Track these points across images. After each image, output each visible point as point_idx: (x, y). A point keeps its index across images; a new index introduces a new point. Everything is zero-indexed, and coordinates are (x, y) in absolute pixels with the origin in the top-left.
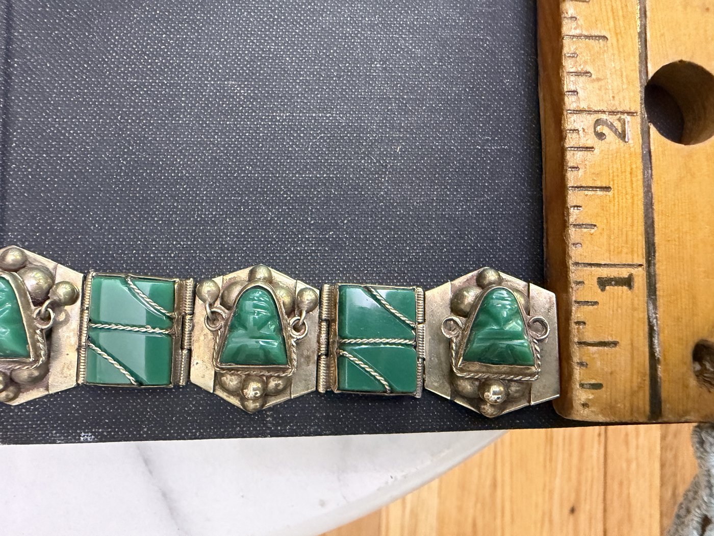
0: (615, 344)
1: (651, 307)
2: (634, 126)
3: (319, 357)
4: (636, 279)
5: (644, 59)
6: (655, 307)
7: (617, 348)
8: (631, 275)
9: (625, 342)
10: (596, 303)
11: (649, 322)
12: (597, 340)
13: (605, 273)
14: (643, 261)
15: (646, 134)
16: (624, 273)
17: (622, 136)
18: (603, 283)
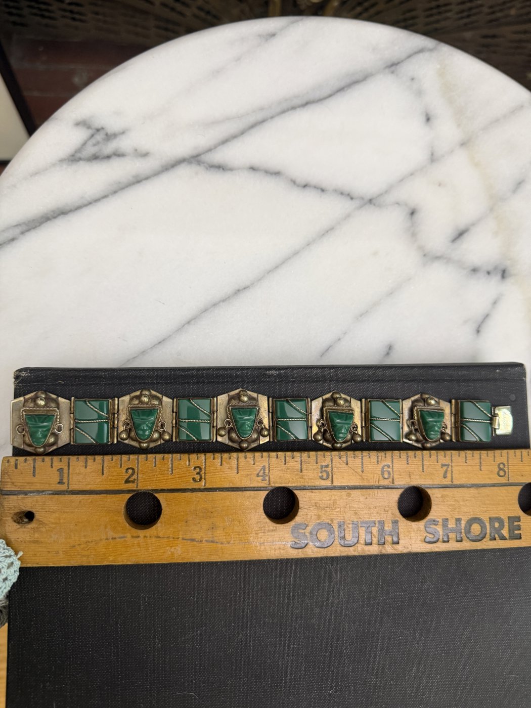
0: (34, 475)
1: (50, 492)
2: (131, 486)
3: (118, 412)
4: (63, 485)
5: (163, 491)
6: (50, 494)
7: (32, 476)
8: (64, 483)
9: (35, 480)
10: (52, 467)
11: (43, 491)
12: (36, 467)
13: (65, 471)
14: (71, 489)
15: (129, 491)
16: (65, 480)
17: (127, 481)
18: (61, 470)
